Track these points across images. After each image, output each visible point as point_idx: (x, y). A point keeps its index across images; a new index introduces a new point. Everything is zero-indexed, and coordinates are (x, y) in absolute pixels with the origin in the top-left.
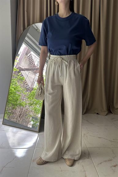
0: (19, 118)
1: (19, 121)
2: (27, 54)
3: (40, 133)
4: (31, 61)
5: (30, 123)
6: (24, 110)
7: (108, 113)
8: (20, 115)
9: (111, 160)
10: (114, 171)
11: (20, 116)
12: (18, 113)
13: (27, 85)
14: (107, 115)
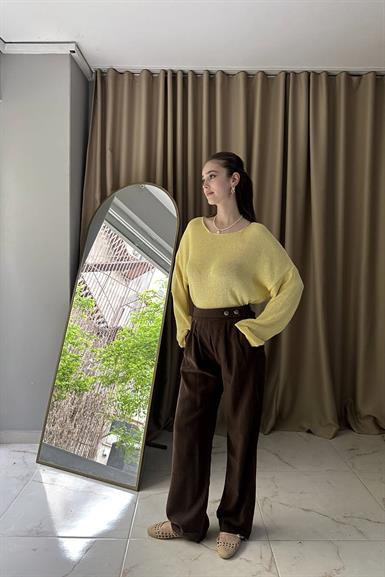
0: (72, 421)
5: (104, 441)
6: (87, 398)
8: (74, 413)
12: (67, 408)
13: (100, 320)
14: (335, 436)
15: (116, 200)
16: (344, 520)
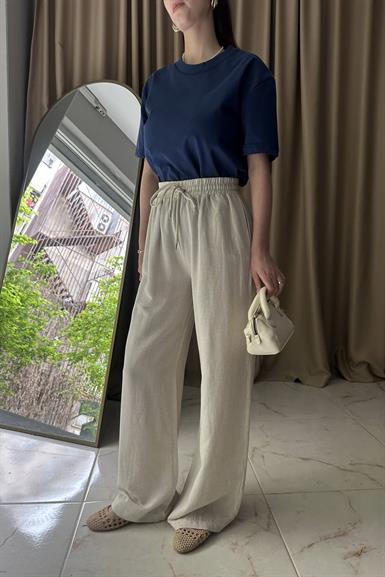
0: (38, 404)
1: (36, 415)
2: (64, 193)
3: (105, 450)
4: (78, 215)
5: (73, 422)
6: (55, 378)
7: (331, 379)
8: (41, 395)
9: (344, 534)
10: (357, 572)
11: (39, 399)
12: (34, 389)
13: (64, 294)
14: (326, 385)
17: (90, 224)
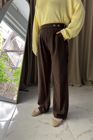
0: (7, 92)
1: (6, 94)
2: (12, 39)
6: (11, 86)
7: (81, 85)
8: (7, 90)
13: (12, 65)
15: (8, 12)
16: (90, 110)
17: (18, 47)
